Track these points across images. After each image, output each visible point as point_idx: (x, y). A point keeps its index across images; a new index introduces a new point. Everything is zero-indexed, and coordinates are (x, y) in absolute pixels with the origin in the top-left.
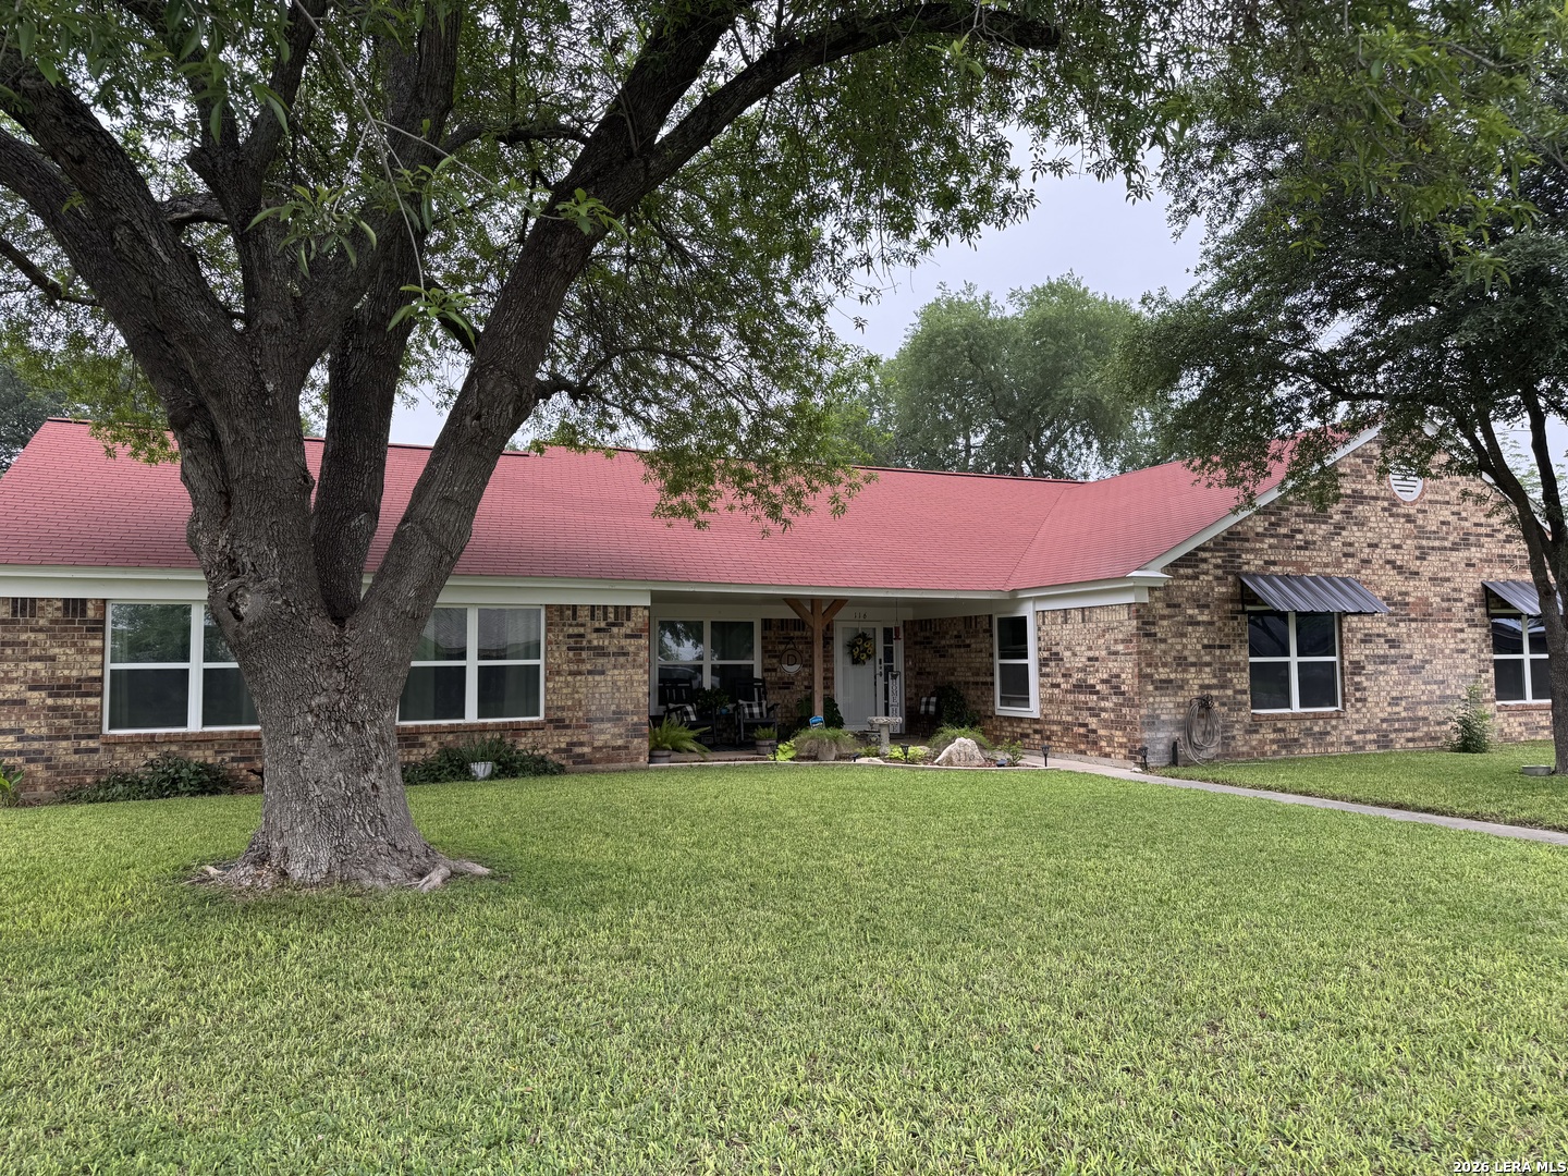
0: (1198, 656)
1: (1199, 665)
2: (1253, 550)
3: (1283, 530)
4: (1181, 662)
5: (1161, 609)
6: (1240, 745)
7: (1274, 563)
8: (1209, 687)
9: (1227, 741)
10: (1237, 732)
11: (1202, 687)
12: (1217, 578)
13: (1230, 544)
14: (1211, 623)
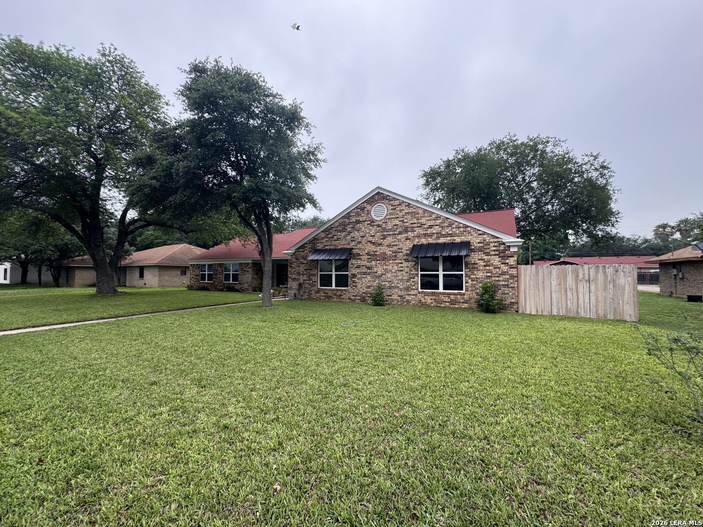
0: (303, 272)
1: (303, 274)
2: (321, 243)
3: (330, 236)
4: (299, 274)
5: (294, 260)
6: (313, 296)
7: (327, 246)
8: (305, 280)
9: (309, 295)
10: (313, 292)
11: (304, 280)
12: (310, 251)
13: (313, 242)
14: (307, 263)
